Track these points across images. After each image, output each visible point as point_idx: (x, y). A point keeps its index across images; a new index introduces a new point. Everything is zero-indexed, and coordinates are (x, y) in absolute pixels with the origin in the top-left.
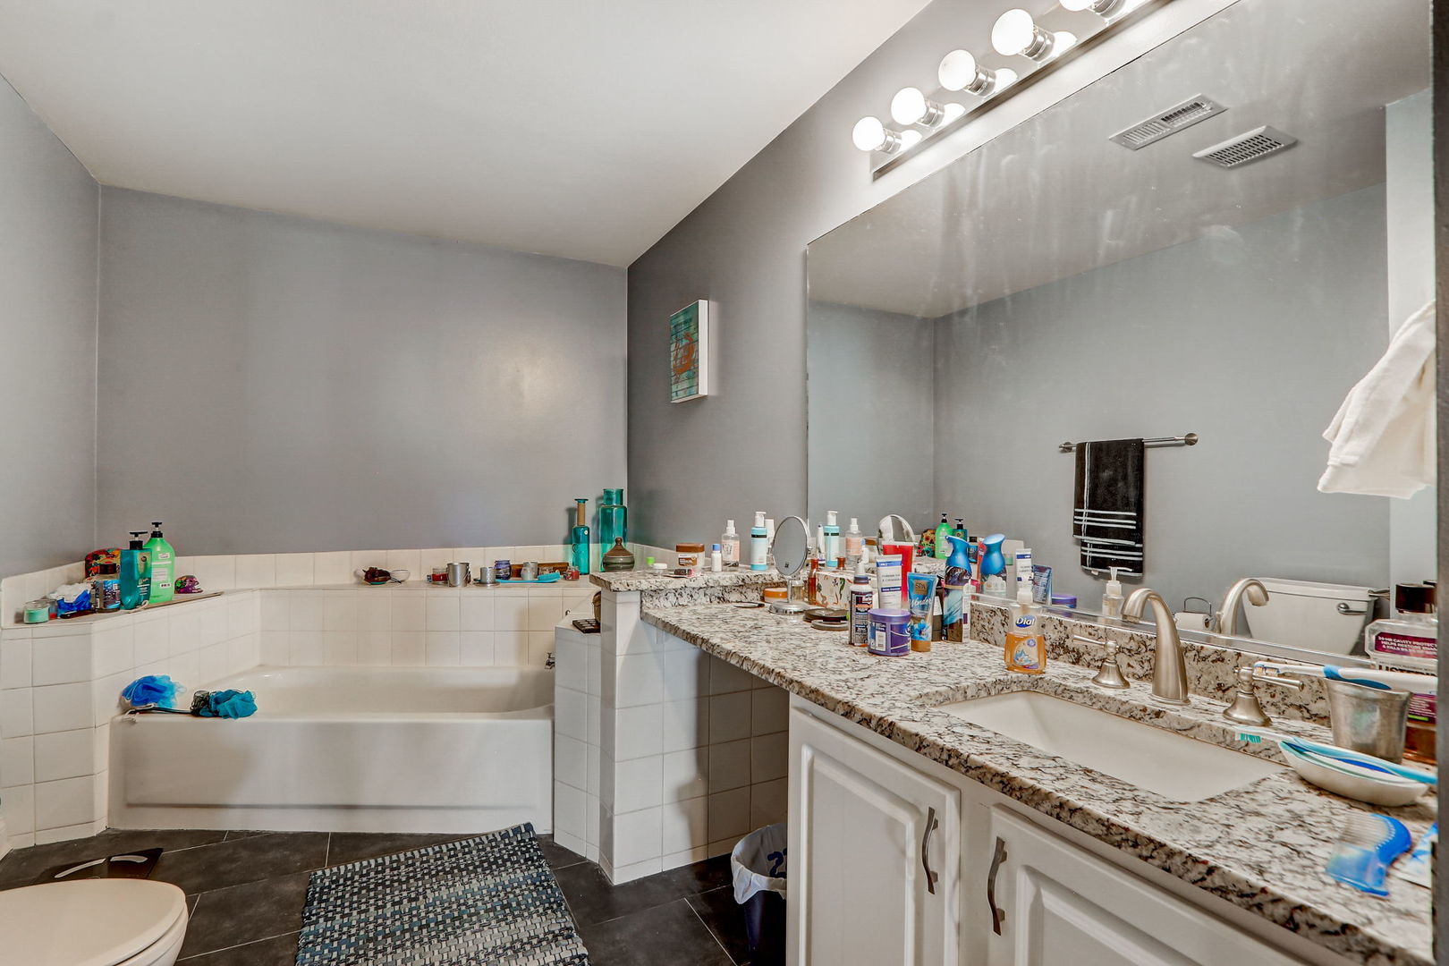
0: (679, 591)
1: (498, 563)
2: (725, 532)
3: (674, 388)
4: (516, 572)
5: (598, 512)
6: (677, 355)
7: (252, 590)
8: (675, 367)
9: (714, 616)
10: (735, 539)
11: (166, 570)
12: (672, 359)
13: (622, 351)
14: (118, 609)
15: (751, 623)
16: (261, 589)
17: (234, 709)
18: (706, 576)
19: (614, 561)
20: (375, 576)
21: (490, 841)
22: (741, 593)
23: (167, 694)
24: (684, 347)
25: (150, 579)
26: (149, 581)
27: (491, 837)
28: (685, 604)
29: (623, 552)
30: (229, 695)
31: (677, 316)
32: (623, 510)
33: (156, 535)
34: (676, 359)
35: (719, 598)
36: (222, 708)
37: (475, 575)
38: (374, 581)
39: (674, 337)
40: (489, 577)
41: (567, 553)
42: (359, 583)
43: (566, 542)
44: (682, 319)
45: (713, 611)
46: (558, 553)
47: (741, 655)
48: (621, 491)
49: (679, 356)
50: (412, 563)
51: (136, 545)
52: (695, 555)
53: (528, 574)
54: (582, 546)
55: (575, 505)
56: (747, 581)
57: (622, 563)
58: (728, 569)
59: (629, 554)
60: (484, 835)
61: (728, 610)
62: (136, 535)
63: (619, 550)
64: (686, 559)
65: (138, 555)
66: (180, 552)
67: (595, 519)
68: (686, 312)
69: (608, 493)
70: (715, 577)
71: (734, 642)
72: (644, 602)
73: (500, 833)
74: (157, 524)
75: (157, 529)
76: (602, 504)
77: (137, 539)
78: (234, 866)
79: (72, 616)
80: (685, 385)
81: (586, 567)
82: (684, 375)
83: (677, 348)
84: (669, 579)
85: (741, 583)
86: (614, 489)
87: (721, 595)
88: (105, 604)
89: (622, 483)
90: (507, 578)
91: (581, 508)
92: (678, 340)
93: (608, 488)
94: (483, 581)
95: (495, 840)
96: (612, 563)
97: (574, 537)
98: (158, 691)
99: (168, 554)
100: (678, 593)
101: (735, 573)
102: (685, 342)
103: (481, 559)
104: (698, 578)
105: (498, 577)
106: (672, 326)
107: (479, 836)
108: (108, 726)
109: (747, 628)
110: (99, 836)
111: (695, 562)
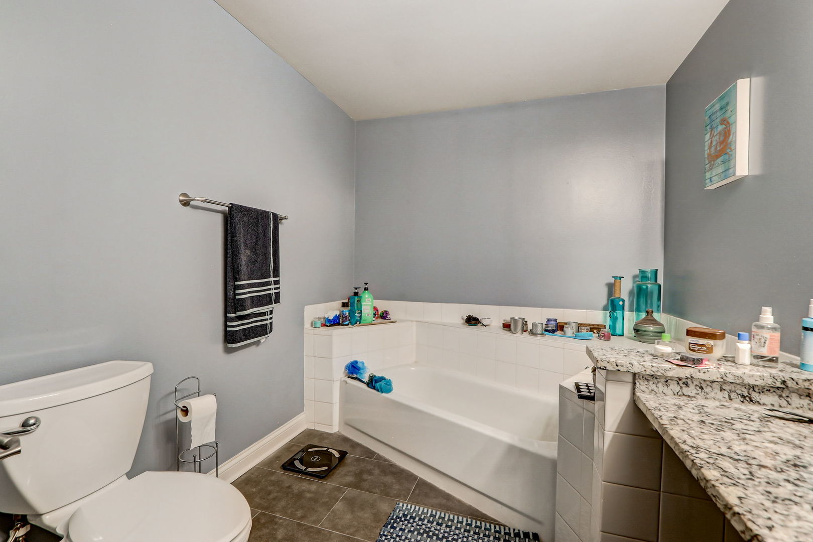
0: (684, 380)
1: (548, 320)
2: (758, 320)
3: (708, 175)
4: (560, 327)
5: (633, 287)
6: (711, 143)
7: (412, 321)
8: (709, 155)
9: (729, 422)
10: (774, 329)
11: (369, 307)
12: (706, 148)
13: (660, 154)
14: (348, 325)
15: (788, 453)
16: (416, 321)
17: (381, 388)
18: (722, 370)
19: (644, 329)
20: (472, 321)
21: (506, 534)
22: (780, 396)
23: (361, 371)
24: (720, 133)
25: (361, 311)
26: (361, 312)
27: (507, 531)
28: (691, 395)
29: (655, 322)
30: (382, 379)
31: (713, 106)
32: (657, 287)
33: (366, 289)
34: (710, 147)
35: (743, 396)
36: (378, 385)
37: (530, 327)
38: (471, 324)
39: (708, 127)
40: (539, 330)
41: (605, 317)
42: (463, 324)
43: (605, 308)
44: (717, 107)
45: (730, 413)
46: (599, 317)
47: (750, 524)
48: (656, 272)
49: (714, 143)
50: (493, 315)
51: (356, 294)
52: (712, 342)
53: (569, 331)
54: (619, 313)
55: (613, 280)
56: (790, 384)
57: (652, 332)
58: (761, 364)
59: (660, 324)
60: (503, 525)
61: (755, 417)
62: (356, 288)
63: (650, 319)
64: (699, 345)
65: (356, 298)
66: (376, 298)
67: (631, 293)
68: (722, 98)
69: (643, 272)
70: (739, 372)
71: (745, 487)
72: (638, 385)
73: (514, 530)
74: (366, 284)
75: (366, 286)
76: (637, 281)
77: (356, 291)
78: (369, 477)
79: (330, 326)
80: (720, 169)
81: (621, 331)
82: (719, 160)
83: (712, 136)
84: (670, 365)
85: (778, 384)
86: (649, 269)
87: (746, 394)
88: (343, 322)
89: (658, 263)
90: (553, 332)
91: (617, 284)
92: (712, 129)
93: (643, 268)
94: (534, 332)
95: (509, 534)
96: (642, 331)
97: (613, 305)
98: (357, 369)
99: (370, 299)
100: (684, 382)
101: (769, 370)
102: (720, 128)
103: (536, 316)
104: (711, 369)
105: (546, 330)
106: (707, 118)
107: (500, 525)
108: (339, 382)
109: (778, 463)
110: (334, 434)
111: (710, 350)
